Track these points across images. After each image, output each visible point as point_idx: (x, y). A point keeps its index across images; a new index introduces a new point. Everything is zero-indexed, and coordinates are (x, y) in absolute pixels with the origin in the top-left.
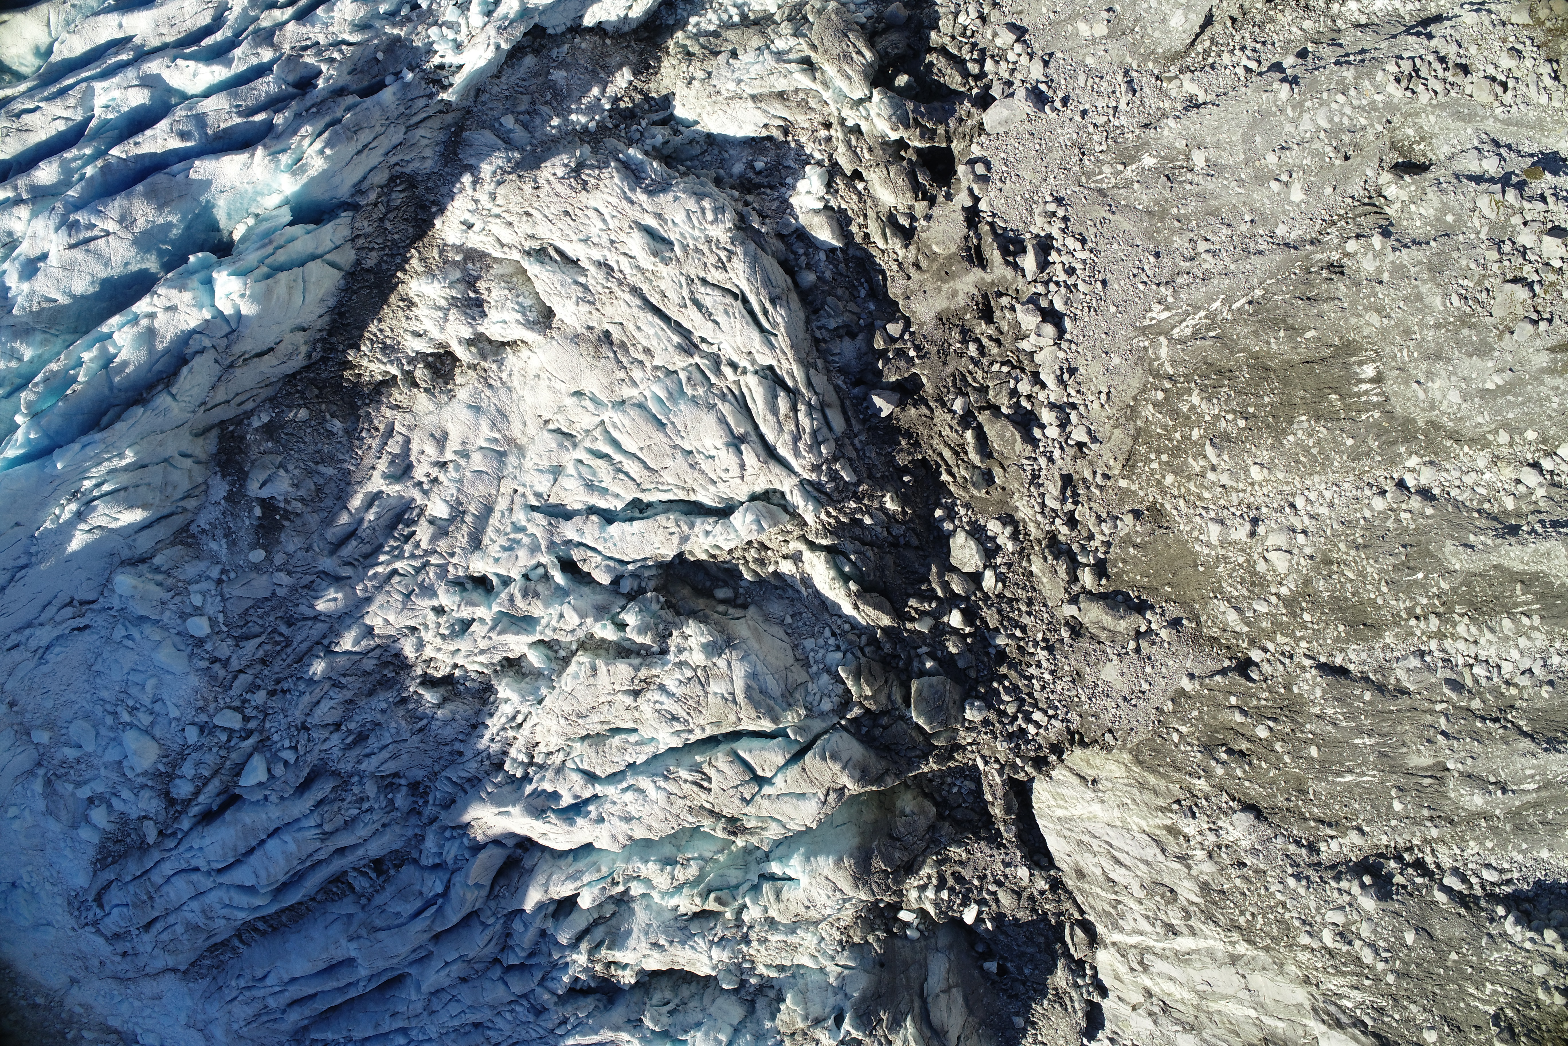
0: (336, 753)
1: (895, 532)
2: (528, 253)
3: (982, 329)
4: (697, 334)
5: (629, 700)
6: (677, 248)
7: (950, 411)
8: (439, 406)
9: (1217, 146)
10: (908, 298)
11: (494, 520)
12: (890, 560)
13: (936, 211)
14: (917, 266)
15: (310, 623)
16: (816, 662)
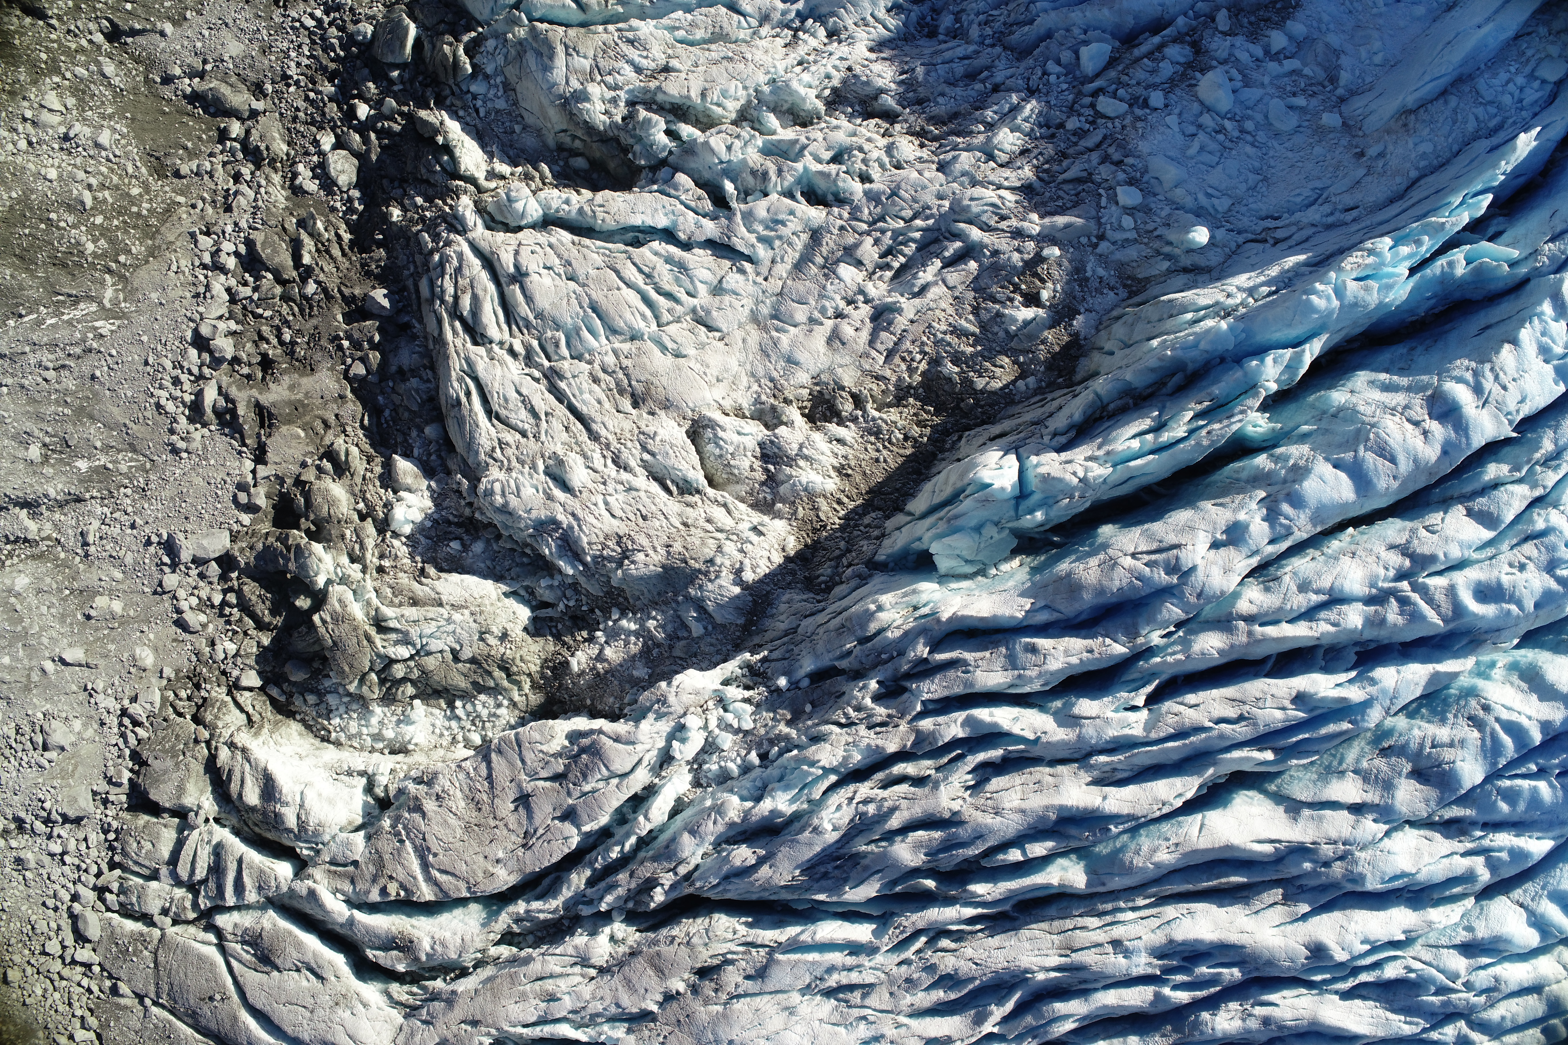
0: (1001, 64)
1: (399, 191)
2: (698, 492)
3: (273, 351)
4: (542, 387)
5: (674, 63)
6: (541, 467)
7: (318, 283)
8: (831, 370)
9: (15, 459)
10: (342, 397)
11: (793, 256)
12: (409, 168)
13: (295, 469)
14: (327, 425)
15: (1006, 184)
16: (497, 86)
